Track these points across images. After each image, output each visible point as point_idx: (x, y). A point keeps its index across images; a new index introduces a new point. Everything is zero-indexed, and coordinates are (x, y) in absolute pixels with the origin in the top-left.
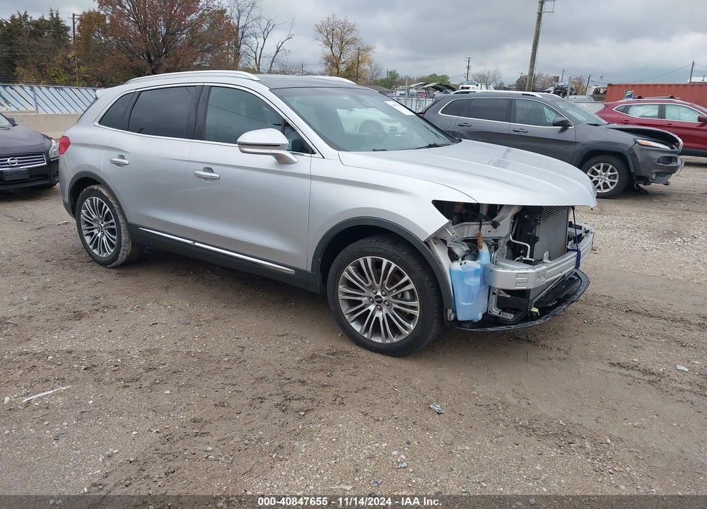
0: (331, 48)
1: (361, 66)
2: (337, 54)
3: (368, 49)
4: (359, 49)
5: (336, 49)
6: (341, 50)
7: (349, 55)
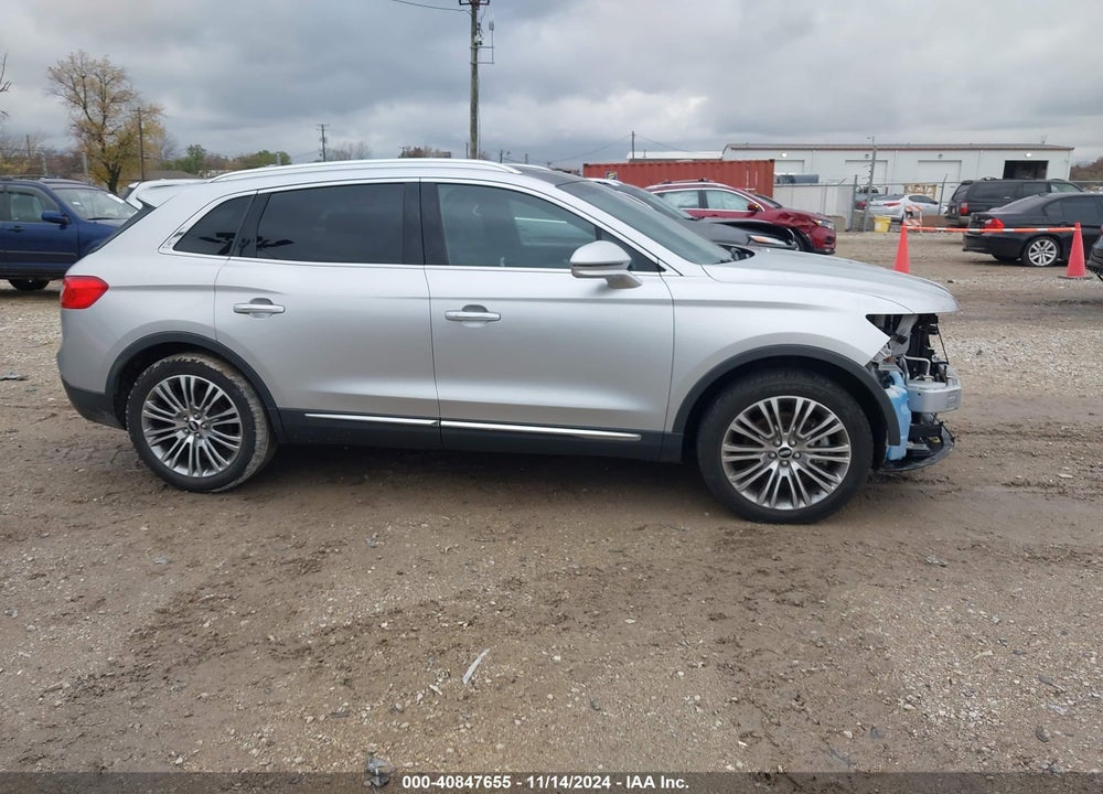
0: (85, 108)
1: (146, 138)
2: (98, 119)
3: (154, 111)
4: (139, 110)
5: (94, 110)
6: (104, 109)
7: (121, 119)
